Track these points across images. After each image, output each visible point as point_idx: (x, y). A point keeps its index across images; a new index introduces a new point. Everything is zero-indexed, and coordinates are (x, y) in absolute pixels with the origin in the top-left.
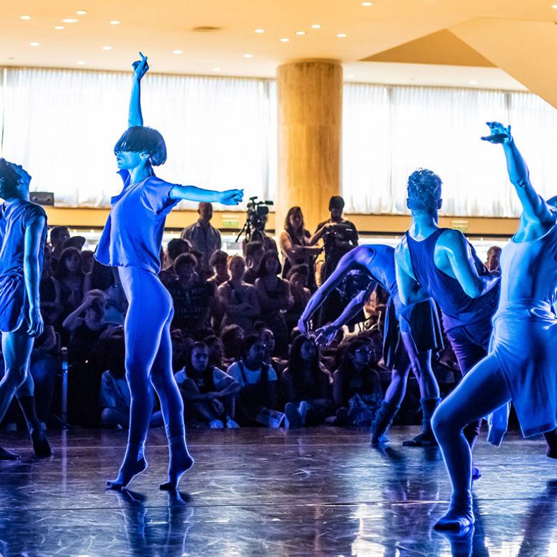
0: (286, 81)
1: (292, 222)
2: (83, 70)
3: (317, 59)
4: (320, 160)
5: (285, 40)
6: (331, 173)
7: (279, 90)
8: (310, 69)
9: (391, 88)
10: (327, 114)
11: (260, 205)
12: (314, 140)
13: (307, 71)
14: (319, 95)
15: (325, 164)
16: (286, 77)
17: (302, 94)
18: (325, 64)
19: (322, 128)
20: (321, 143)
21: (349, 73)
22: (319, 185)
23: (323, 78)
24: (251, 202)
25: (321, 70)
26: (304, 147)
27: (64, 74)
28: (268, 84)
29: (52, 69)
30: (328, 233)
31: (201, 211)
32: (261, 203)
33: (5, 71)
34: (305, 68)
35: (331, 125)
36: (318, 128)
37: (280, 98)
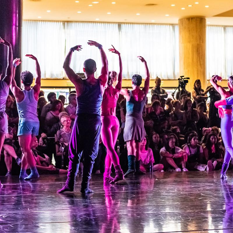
0: (182, 25)
1: (196, 86)
2: (98, 22)
3: (196, 16)
4: (197, 58)
5: (183, 9)
6: (202, 63)
7: (180, 29)
8: (192, 20)
9: (225, 27)
10: (200, 39)
11: (184, 79)
12: (195, 50)
13: (192, 21)
14: (197, 31)
15: (199, 60)
16: (182, 23)
17: (189, 31)
18: (199, 18)
19: (198, 44)
20: (197, 51)
21: (209, 21)
22: (197, 68)
23: (198, 24)
24: (181, 78)
25: (197, 20)
26: (191, 53)
27: (90, 24)
28: (174, 26)
29: (85, 22)
30: (212, 90)
31: (156, 82)
32: (185, 78)
33: (66, 23)
34: (190, 20)
35: (202, 43)
36: (196, 44)
37: (180, 32)
